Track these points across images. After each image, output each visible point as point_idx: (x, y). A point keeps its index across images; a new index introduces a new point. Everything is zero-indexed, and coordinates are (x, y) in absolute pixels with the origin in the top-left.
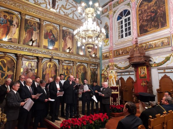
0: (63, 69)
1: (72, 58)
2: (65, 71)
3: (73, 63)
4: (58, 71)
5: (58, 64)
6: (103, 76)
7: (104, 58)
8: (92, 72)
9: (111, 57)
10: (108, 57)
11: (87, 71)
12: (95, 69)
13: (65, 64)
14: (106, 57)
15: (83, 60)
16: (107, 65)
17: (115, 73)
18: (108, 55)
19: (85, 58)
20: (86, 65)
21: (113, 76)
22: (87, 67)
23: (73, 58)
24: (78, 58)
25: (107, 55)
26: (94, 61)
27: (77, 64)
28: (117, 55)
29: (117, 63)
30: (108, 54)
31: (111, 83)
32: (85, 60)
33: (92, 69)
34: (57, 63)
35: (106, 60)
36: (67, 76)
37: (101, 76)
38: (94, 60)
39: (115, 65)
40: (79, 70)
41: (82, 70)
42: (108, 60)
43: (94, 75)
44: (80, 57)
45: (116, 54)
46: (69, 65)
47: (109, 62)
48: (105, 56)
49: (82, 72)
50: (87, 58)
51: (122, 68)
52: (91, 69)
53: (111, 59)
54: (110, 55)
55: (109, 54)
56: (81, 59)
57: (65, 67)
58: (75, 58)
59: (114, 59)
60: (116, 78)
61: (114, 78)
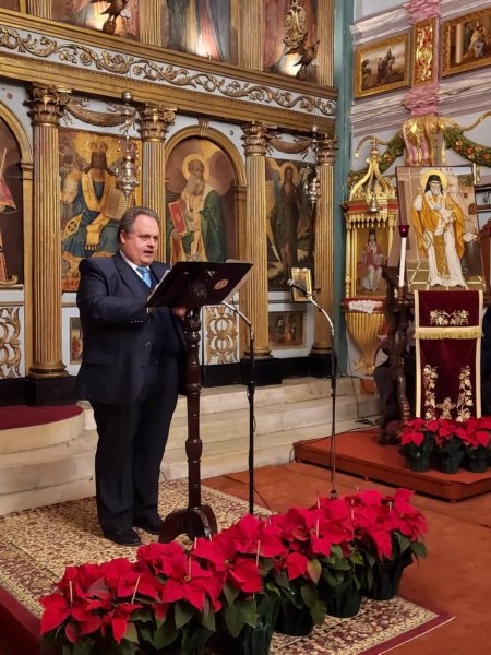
0: (66, 160)
1: (132, 74)
2: (86, 179)
3: (144, 120)
6: (353, 218)
7: (365, 88)
8: (279, 193)
9: (425, 73)
10: (398, 76)
11: (244, 181)
12: (300, 165)
13: (78, 124)
15: (217, 92)
16: (387, 136)
17: (455, 188)
18: (399, 62)
19: (229, 81)
20: (235, 135)
21: (446, 214)
22: (242, 151)
23: (141, 77)
24: (180, 77)
25: (389, 57)
26: (297, 108)
27: (173, 130)
29: (462, 121)
30: (398, 50)
31: (425, 265)
32: (230, 98)
33: (281, 170)
34: (22, 112)
35: (380, 102)
37: (344, 221)
38: (294, 96)
39: (448, 130)
40: (187, 175)
41: (206, 175)
42: (396, 99)
43: (295, 214)
44: (192, 73)
47: (408, 110)
50: (242, 84)
52: (275, 166)
53: (418, 91)
55: (409, 54)
56: (200, 89)
58: (154, 79)
59: (441, 92)
60: (463, 227)
61: (451, 225)
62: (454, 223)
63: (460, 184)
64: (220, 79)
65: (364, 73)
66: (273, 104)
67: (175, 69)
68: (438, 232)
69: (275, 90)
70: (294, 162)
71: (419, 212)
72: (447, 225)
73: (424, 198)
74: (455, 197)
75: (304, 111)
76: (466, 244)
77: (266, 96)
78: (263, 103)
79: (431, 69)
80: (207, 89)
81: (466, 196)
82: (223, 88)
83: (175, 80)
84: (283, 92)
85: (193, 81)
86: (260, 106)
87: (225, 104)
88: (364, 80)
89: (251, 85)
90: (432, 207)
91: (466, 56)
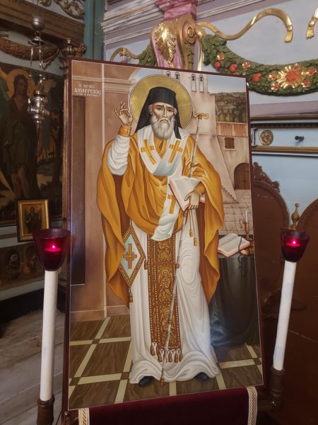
17: (206, 125)
21: (183, 187)
39: (208, 39)
51: (282, 80)
60: (221, 221)
61: (193, 215)
62: (201, 210)
63: (220, 114)
68: (161, 233)
71: (118, 179)
72: (184, 213)
73: (133, 144)
74: (205, 145)
76: (224, 262)
81: (230, 143)
90: (152, 168)
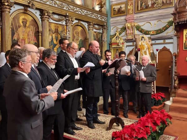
1: (65, 8)
2: (54, 35)
4: (40, 34)
5: (40, 20)
7: (114, 14)
9: (131, 12)
10: (123, 12)
11: (88, 37)
12: (99, 33)
13: (52, 21)
14: (120, 12)
15: (83, 14)
16: (121, 27)
18: (123, 9)
19: (86, 11)
20: (86, 25)
21: (146, 46)
22: (87, 29)
23: (67, 9)
24: (75, 10)
25: (121, 7)
26: (99, 19)
27: (74, 23)
28: (142, 9)
29: (140, 24)
30: (123, 6)
32: (86, 15)
34: (39, 17)
35: (118, 18)
36: (56, 45)
38: (99, 16)
39: (137, 26)
40: (75, 35)
41: (80, 35)
42: (123, 18)
44: (78, 9)
45: (141, 7)
46: (60, 23)
47: (126, 21)
48: (117, 10)
49: (80, 39)
50: (88, 12)
51: (151, 33)
52: (94, 33)
53: (129, 16)
54: (129, 7)
55: (126, 7)
56: (80, 13)
57: (53, 27)
58: (70, 10)
59: (135, 17)
62: (148, 48)
63: (148, 39)
64: (84, 10)
65: (114, 11)
66: (95, 17)
67: (74, 7)
68: (145, 50)
69: (95, 14)
70: (98, 32)
71: (140, 45)
72: (147, 48)
75: (101, 19)
76: (151, 53)
77: (93, 15)
78: (93, 17)
79: (132, 11)
80: (81, 13)
81: (150, 42)
82: (84, 13)
83: (74, 10)
84: (97, 14)
85: (78, 11)
86: (92, 18)
87: (85, 17)
88: (114, 12)
89: (90, 13)
90: (143, 44)
91: (141, 8)
